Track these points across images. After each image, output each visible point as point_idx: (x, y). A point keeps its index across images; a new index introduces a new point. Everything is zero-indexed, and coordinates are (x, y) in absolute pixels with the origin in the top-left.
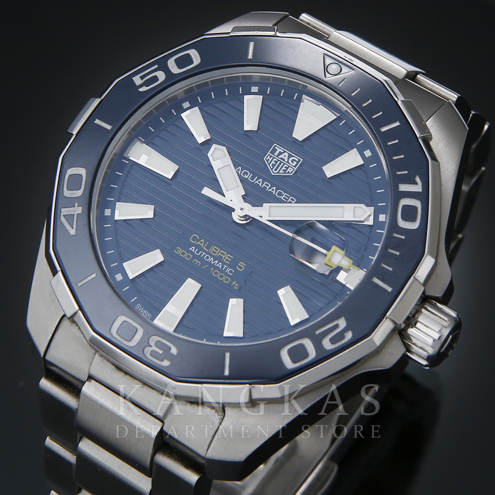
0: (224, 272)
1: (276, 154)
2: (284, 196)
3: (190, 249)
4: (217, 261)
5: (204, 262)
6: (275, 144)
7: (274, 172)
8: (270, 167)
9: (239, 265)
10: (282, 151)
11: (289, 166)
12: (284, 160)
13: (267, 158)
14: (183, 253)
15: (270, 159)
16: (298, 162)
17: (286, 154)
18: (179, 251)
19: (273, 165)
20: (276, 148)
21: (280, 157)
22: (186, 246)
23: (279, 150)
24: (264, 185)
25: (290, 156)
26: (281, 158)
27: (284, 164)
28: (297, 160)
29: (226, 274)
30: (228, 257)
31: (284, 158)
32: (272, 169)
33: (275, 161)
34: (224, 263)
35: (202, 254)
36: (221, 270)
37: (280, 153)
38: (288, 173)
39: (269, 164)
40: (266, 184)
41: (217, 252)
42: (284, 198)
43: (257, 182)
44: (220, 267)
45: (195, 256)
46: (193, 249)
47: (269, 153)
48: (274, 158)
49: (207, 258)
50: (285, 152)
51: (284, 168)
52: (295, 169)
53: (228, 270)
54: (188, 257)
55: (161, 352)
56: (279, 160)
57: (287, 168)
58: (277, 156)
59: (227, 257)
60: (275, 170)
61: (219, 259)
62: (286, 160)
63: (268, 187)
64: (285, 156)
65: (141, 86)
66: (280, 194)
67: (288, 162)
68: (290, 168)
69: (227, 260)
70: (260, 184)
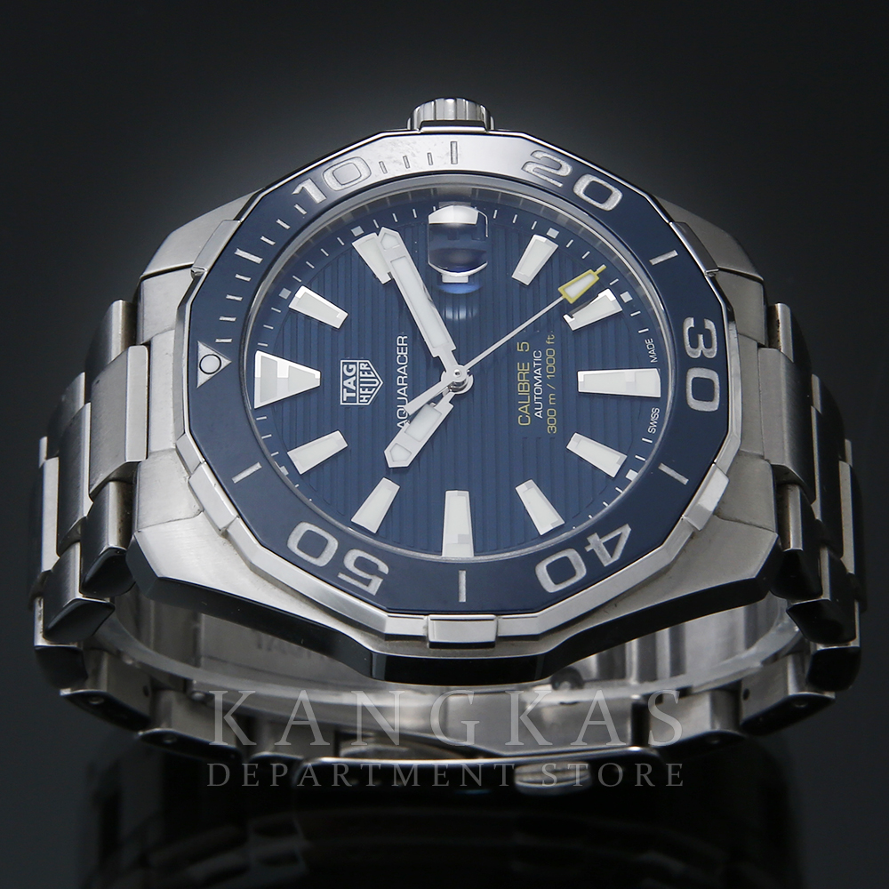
0: (543, 362)
1: (354, 395)
2: (402, 353)
3: (540, 416)
4: (535, 377)
5: (546, 391)
6: (342, 403)
7: (378, 383)
8: (375, 392)
9: (522, 350)
10: (345, 390)
11: (360, 370)
12: (355, 382)
13: (364, 402)
14: (552, 421)
15: (365, 397)
16: (348, 364)
17: (346, 383)
18: (552, 427)
19: (370, 388)
20: (345, 399)
21: (354, 388)
22: (540, 424)
23: (347, 395)
24: (403, 384)
25: (346, 378)
26: (355, 385)
27: (360, 378)
28: (345, 366)
29: (544, 356)
30: (521, 368)
31: (352, 383)
32: (376, 387)
33: (364, 390)
34: (532, 369)
35: (537, 400)
36: (544, 366)
37: (349, 390)
38: (368, 366)
39: (372, 395)
40: (400, 382)
41: (523, 384)
42: (405, 352)
43: (404, 394)
44: (539, 370)
45: (546, 406)
46: (539, 415)
47: (358, 404)
48: (360, 394)
49: (538, 391)
50: (344, 387)
51: (366, 375)
52: (358, 361)
53: (537, 358)
54: (551, 413)
55: (701, 337)
56: (360, 387)
57: (364, 372)
58: (355, 391)
59: (522, 370)
60: (375, 383)
61: (530, 376)
62: (354, 378)
63: (403, 378)
64: (349, 383)
65: (380, 574)
66: (402, 359)
67: (355, 375)
68: (361, 368)
69: (526, 368)
70: (404, 389)
